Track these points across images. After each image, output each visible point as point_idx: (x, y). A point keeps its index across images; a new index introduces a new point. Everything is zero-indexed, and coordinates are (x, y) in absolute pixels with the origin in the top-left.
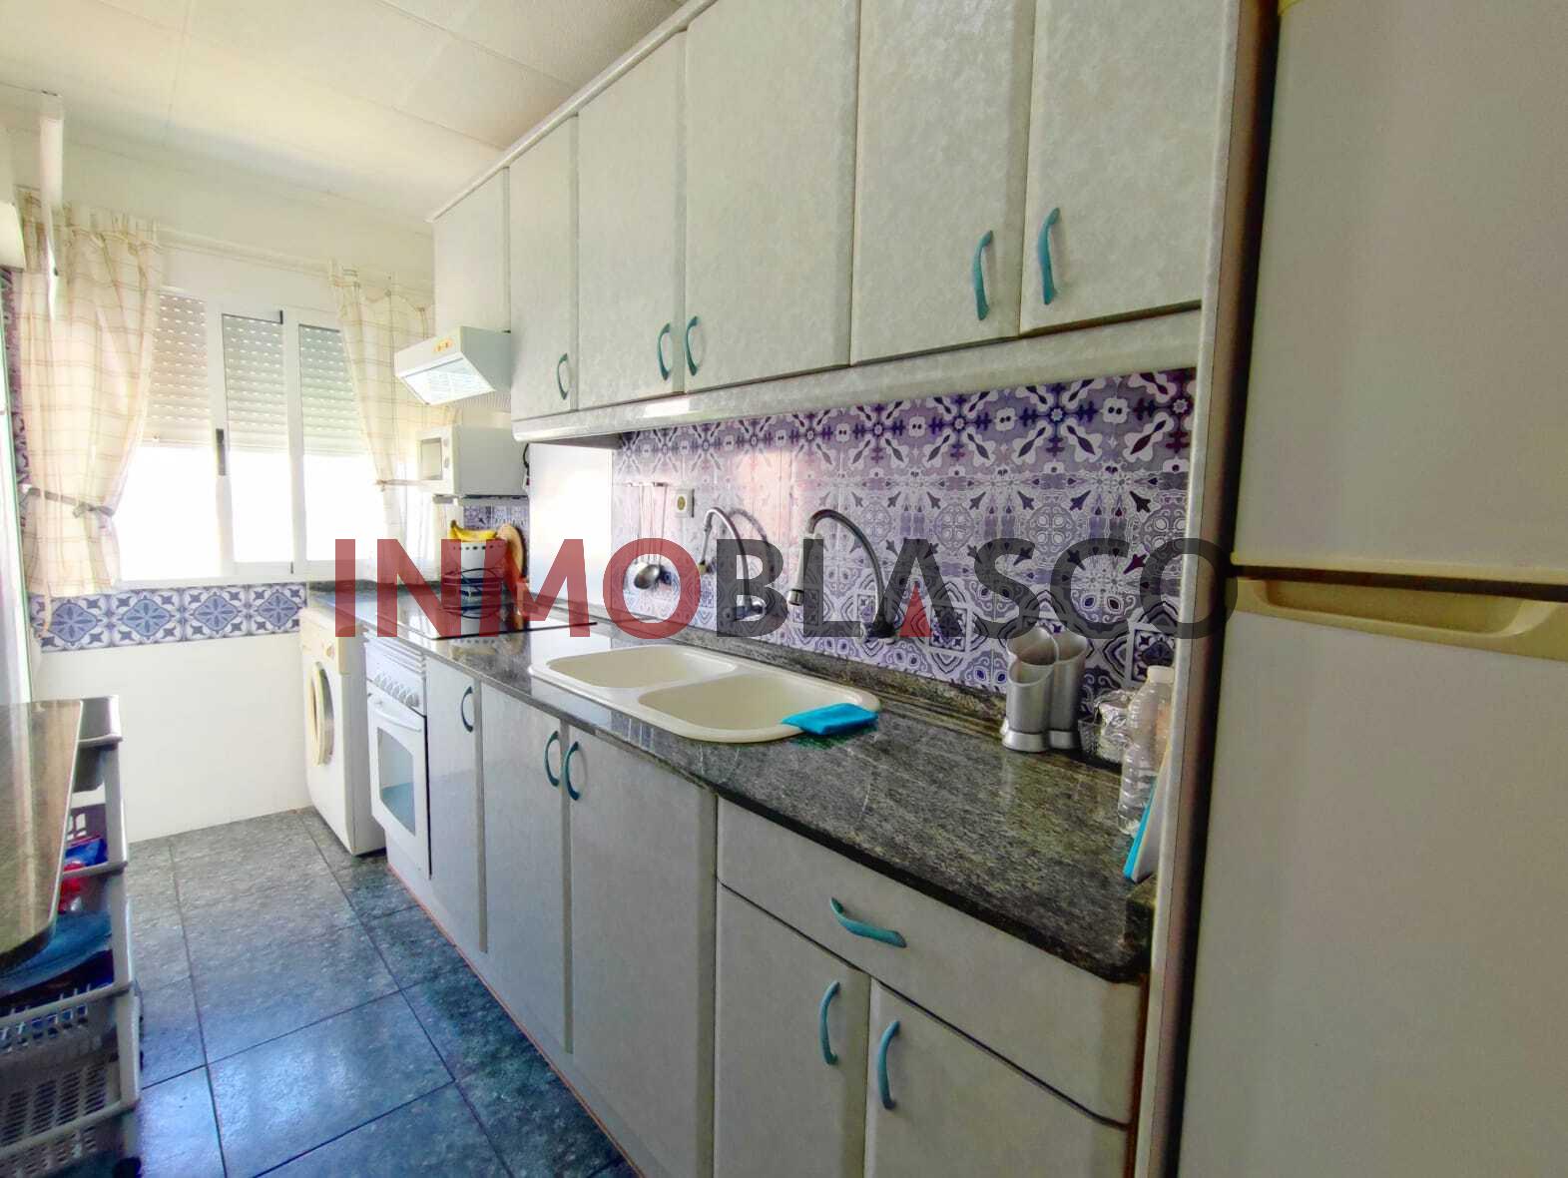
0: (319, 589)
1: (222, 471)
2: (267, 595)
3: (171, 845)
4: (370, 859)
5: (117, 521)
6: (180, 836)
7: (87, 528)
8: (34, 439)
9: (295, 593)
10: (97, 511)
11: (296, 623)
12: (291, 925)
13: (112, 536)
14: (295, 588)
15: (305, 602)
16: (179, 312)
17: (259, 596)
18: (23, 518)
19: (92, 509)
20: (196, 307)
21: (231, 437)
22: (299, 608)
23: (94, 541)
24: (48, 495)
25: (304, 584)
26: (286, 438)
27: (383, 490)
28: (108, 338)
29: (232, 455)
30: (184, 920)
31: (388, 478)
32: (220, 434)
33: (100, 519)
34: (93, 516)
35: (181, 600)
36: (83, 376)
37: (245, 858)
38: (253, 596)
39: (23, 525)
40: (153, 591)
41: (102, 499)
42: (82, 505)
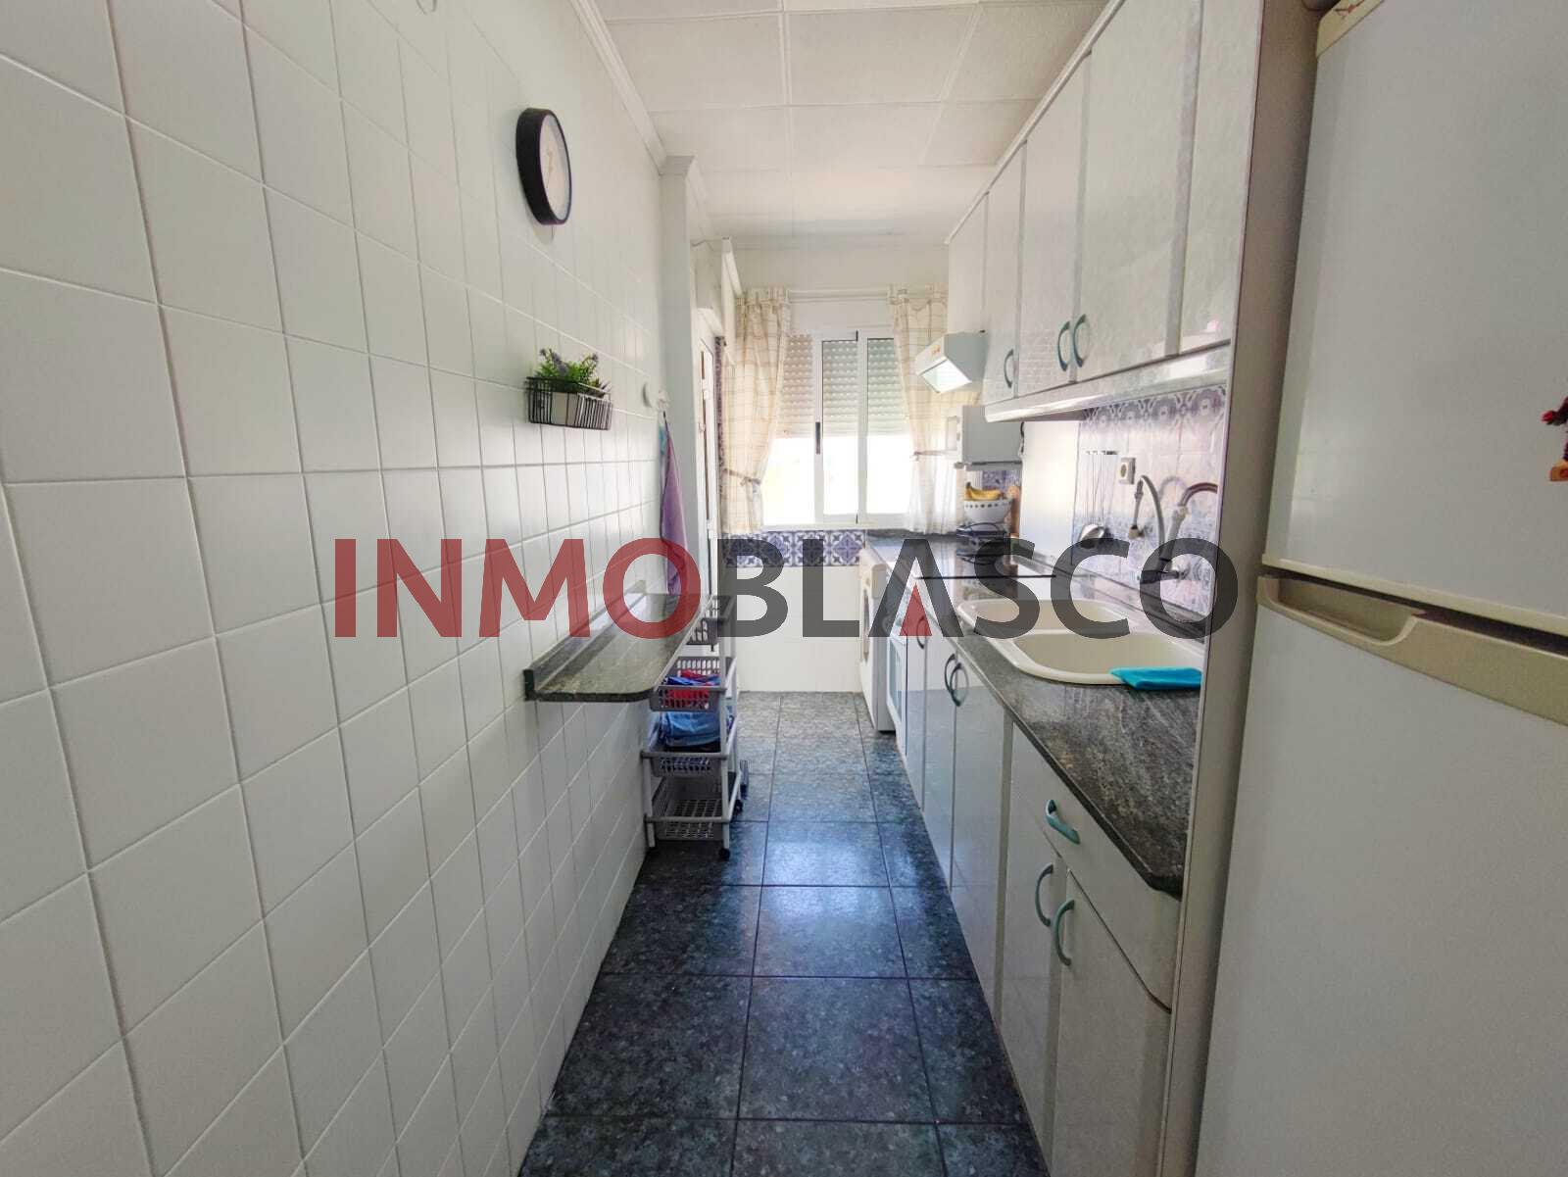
0: (873, 535)
1: (818, 451)
2: (841, 537)
3: (782, 697)
4: (886, 736)
5: (763, 488)
6: (788, 693)
7: (747, 492)
8: (726, 438)
9: (858, 538)
10: (753, 481)
11: (858, 559)
12: (828, 763)
13: (760, 496)
14: (858, 534)
15: (864, 544)
16: (798, 345)
17: (836, 538)
18: (721, 487)
19: (750, 481)
20: (808, 340)
21: (825, 427)
22: (860, 548)
23: (750, 500)
24: (731, 473)
25: (864, 531)
26: (856, 424)
27: (917, 460)
28: (761, 369)
29: (825, 440)
30: (778, 741)
31: (922, 450)
32: (818, 425)
33: (754, 487)
34: (750, 484)
35: (793, 540)
36: (749, 396)
37: (816, 715)
38: (832, 538)
39: (721, 491)
40: (779, 533)
41: (755, 474)
42: (746, 478)
